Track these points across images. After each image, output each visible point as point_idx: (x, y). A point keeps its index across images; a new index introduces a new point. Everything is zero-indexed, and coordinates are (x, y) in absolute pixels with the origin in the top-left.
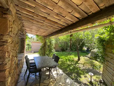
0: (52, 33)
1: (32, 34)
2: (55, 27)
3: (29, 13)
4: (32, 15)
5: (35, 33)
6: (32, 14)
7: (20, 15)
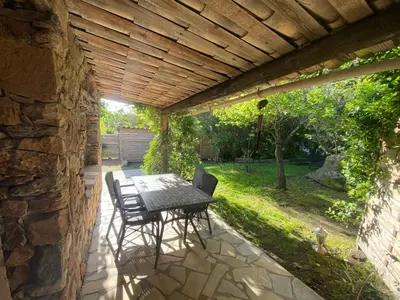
0: (192, 97)
1: (120, 99)
2: (202, 73)
3: (113, 23)
4: (126, 32)
5: (131, 96)
6: (125, 29)
7: (84, 30)
